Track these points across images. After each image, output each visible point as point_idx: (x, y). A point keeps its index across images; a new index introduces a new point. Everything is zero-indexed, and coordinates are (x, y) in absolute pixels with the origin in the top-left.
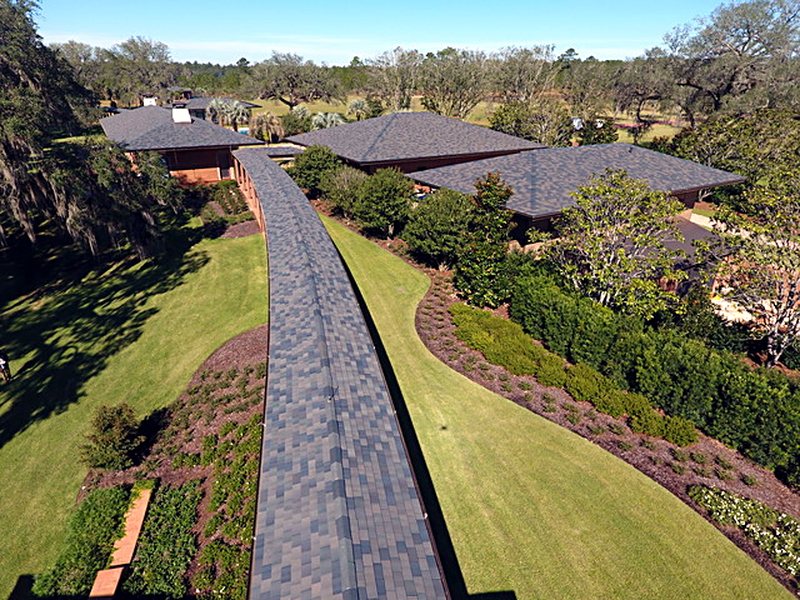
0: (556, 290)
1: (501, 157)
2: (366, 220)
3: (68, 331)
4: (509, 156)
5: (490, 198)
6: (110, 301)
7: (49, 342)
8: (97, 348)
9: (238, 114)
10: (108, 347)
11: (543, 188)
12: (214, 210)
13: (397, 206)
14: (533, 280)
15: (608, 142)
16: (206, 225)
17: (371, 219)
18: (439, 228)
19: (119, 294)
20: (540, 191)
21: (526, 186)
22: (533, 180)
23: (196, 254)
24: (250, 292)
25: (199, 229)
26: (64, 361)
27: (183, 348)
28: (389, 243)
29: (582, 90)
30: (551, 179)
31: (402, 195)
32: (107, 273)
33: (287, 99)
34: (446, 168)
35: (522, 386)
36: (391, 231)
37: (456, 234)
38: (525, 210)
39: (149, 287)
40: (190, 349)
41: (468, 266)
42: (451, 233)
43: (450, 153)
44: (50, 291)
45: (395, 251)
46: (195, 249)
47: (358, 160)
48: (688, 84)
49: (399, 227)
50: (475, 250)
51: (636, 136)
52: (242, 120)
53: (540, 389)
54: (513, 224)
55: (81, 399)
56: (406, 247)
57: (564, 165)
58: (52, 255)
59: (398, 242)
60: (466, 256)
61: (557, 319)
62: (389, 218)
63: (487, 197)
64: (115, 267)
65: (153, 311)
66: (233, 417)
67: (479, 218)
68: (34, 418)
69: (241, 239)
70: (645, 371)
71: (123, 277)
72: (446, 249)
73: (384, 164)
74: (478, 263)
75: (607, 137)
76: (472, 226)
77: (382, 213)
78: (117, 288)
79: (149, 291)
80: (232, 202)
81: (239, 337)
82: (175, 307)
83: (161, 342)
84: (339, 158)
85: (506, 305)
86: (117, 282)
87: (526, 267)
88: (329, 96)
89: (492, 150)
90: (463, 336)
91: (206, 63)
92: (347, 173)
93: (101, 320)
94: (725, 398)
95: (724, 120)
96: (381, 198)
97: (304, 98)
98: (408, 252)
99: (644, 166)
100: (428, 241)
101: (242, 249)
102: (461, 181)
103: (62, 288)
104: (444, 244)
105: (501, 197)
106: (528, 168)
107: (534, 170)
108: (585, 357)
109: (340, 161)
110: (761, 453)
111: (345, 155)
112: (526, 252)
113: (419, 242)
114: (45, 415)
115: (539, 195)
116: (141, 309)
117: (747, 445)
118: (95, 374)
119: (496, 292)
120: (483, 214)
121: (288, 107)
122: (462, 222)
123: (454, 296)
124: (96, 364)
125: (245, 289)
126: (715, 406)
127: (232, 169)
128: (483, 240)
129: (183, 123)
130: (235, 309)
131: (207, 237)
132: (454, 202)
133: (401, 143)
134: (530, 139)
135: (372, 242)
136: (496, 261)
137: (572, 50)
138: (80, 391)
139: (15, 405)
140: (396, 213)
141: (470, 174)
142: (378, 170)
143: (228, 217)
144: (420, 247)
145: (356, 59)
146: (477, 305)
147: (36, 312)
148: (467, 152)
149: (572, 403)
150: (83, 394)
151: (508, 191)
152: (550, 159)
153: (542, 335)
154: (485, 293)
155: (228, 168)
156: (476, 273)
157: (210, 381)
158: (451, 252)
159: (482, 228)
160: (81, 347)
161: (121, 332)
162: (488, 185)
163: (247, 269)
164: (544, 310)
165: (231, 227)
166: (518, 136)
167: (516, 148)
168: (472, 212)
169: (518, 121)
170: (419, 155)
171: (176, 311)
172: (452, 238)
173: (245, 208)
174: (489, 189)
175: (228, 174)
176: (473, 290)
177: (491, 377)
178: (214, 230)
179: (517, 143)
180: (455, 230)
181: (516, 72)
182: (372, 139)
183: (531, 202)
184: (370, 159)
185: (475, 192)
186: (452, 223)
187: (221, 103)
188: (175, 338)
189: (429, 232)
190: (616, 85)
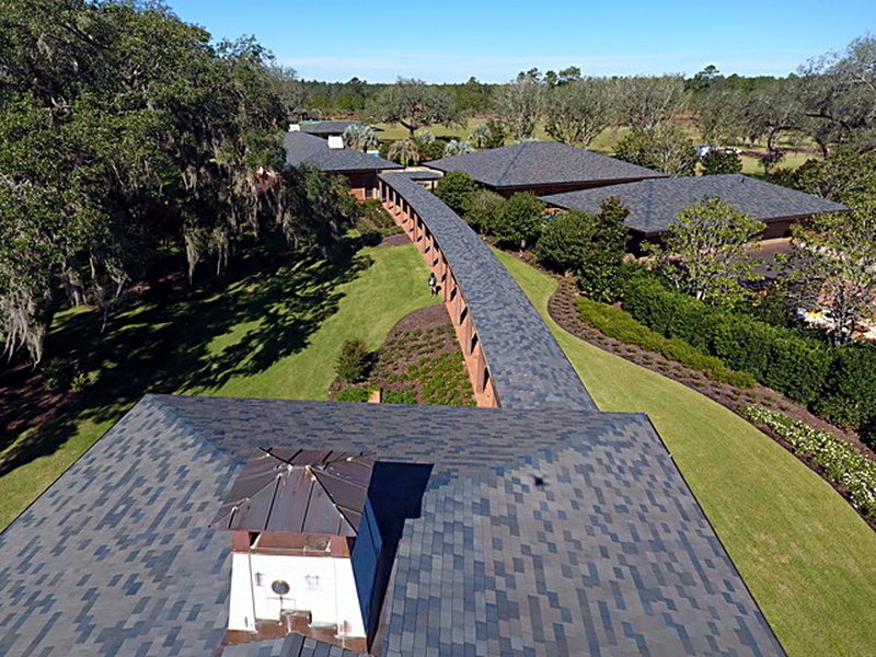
0: (660, 287)
1: (623, 185)
2: (503, 234)
3: (283, 305)
4: (630, 184)
5: (611, 216)
6: (305, 287)
7: (272, 311)
8: (308, 317)
9: (369, 139)
10: (316, 317)
11: (657, 210)
12: (366, 225)
13: (531, 223)
14: (643, 280)
15: (731, 172)
16: (363, 236)
17: (508, 233)
18: (568, 240)
19: (309, 283)
20: (655, 214)
21: (642, 209)
22: (649, 203)
23: (362, 257)
24: (416, 284)
25: (357, 239)
26: (287, 323)
27: (375, 318)
28: (521, 254)
29: (714, 117)
30: (664, 204)
31: (535, 214)
32: (294, 269)
33: (408, 122)
34: (574, 193)
35: (629, 351)
36: (523, 244)
37: (581, 245)
38: (640, 227)
39: (333, 279)
40: (379, 320)
41: (590, 268)
42: (578, 244)
43: (575, 180)
44: (256, 280)
45: (526, 261)
46: (359, 254)
47: (495, 184)
48: (822, 115)
49: (531, 242)
50: (598, 255)
51: (767, 166)
52: (372, 144)
53: (643, 353)
54: (629, 237)
55: (309, 346)
56: (536, 258)
57: (678, 193)
58: (245, 254)
59: (528, 254)
60: (590, 261)
61: (659, 307)
62: (523, 232)
63: (609, 215)
64: (298, 265)
65: (342, 295)
66: (426, 356)
67: (602, 231)
68: (282, 355)
69: (397, 248)
70: (721, 340)
71: (308, 272)
72: (573, 257)
73: (521, 189)
74: (599, 266)
75: (731, 167)
76: (595, 239)
77: (518, 229)
78: (307, 279)
79: (334, 282)
80: (381, 218)
81: (416, 311)
82: (359, 293)
83: (357, 315)
84: (476, 182)
85: (620, 303)
86: (304, 275)
87: (638, 272)
88: (450, 120)
89: (614, 178)
90: (585, 318)
91: (312, 81)
92: (486, 195)
93: (304, 299)
94: (775, 356)
95: (847, 153)
96: (518, 217)
97: (426, 123)
98: (538, 262)
99: (753, 195)
100: (558, 251)
101: (400, 255)
102: (588, 204)
103: (264, 278)
104: (571, 253)
105: (621, 215)
106: (645, 195)
107: (650, 196)
108: (679, 334)
109: (477, 185)
110: (798, 394)
111: (482, 180)
112: (640, 263)
113: (550, 251)
114: (287, 354)
115: (652, 216)
116: (333, 293)
117: (789, 388)
118: (313, 332)
119: (612, 290)
120: (605, 228)
121: (408, 130)
122: (587, 236)
123: (577, 294)
124: (312, 326)
125: (412, 282)
126: (769, 363)
127: (375, 189)
128: (604, 248)
129: (336, 149)
130: (408, 295)
131: (367, 245)
132: (580, 219)
133: (531, 170)
134: (653, 168)
135: (507, 253)
136: (614, 264)
137: (712, 67)
138: (306, 341)
139: (265, 347)
140: (530, 230)
141: (595, 199)
142: (516, 193)
143: (382, 230)
144: (551, 255)
145: (472, 79)
146: (596, 300)
147: (252, 293)
148: (591, 179)
149: (665, 361)
150: (309, 343)
151: (626, 211)
152: (665, 187)
153: (647, 320)
154: (604, 290)
155: (372, 189)
156: (597, 273)
157: (401, 337)
158: (577, 260)
159: (604, 238)
160: (297, 316)
161: (322, 307)
162: (609, 207)
163: (410, 269)
164: (650, 302)
165: (386, 238)
166: (641, 165)
167: (638, 176)
168: (597, 226)
169: (642, 151)
170: (548, 181)
171: (362, 295)
172: (578, 248)
173: (394, 224)
174: (612, 209)
175: (371, 194)
176: (594, 287)
177: (606, 344)
178: (372, 240)
179: (639, 171)
180: (581, 241)
181: (644, 100)
182: (505, 167)
183: (646, 221)
184: (504, 184)
185: (600, 211)
186: (579, 237)
187: (356, 128)
188: (366, 312)
189: (559, 242)
190: (746, 115)
